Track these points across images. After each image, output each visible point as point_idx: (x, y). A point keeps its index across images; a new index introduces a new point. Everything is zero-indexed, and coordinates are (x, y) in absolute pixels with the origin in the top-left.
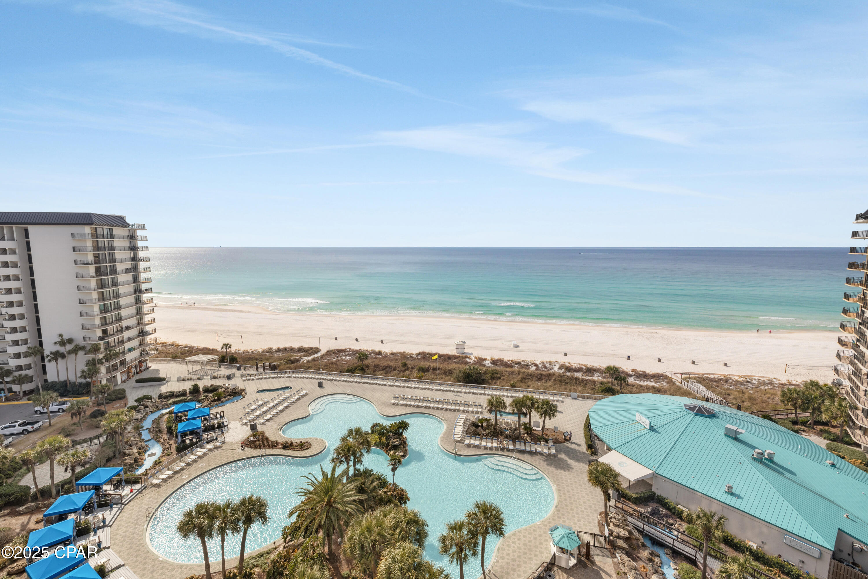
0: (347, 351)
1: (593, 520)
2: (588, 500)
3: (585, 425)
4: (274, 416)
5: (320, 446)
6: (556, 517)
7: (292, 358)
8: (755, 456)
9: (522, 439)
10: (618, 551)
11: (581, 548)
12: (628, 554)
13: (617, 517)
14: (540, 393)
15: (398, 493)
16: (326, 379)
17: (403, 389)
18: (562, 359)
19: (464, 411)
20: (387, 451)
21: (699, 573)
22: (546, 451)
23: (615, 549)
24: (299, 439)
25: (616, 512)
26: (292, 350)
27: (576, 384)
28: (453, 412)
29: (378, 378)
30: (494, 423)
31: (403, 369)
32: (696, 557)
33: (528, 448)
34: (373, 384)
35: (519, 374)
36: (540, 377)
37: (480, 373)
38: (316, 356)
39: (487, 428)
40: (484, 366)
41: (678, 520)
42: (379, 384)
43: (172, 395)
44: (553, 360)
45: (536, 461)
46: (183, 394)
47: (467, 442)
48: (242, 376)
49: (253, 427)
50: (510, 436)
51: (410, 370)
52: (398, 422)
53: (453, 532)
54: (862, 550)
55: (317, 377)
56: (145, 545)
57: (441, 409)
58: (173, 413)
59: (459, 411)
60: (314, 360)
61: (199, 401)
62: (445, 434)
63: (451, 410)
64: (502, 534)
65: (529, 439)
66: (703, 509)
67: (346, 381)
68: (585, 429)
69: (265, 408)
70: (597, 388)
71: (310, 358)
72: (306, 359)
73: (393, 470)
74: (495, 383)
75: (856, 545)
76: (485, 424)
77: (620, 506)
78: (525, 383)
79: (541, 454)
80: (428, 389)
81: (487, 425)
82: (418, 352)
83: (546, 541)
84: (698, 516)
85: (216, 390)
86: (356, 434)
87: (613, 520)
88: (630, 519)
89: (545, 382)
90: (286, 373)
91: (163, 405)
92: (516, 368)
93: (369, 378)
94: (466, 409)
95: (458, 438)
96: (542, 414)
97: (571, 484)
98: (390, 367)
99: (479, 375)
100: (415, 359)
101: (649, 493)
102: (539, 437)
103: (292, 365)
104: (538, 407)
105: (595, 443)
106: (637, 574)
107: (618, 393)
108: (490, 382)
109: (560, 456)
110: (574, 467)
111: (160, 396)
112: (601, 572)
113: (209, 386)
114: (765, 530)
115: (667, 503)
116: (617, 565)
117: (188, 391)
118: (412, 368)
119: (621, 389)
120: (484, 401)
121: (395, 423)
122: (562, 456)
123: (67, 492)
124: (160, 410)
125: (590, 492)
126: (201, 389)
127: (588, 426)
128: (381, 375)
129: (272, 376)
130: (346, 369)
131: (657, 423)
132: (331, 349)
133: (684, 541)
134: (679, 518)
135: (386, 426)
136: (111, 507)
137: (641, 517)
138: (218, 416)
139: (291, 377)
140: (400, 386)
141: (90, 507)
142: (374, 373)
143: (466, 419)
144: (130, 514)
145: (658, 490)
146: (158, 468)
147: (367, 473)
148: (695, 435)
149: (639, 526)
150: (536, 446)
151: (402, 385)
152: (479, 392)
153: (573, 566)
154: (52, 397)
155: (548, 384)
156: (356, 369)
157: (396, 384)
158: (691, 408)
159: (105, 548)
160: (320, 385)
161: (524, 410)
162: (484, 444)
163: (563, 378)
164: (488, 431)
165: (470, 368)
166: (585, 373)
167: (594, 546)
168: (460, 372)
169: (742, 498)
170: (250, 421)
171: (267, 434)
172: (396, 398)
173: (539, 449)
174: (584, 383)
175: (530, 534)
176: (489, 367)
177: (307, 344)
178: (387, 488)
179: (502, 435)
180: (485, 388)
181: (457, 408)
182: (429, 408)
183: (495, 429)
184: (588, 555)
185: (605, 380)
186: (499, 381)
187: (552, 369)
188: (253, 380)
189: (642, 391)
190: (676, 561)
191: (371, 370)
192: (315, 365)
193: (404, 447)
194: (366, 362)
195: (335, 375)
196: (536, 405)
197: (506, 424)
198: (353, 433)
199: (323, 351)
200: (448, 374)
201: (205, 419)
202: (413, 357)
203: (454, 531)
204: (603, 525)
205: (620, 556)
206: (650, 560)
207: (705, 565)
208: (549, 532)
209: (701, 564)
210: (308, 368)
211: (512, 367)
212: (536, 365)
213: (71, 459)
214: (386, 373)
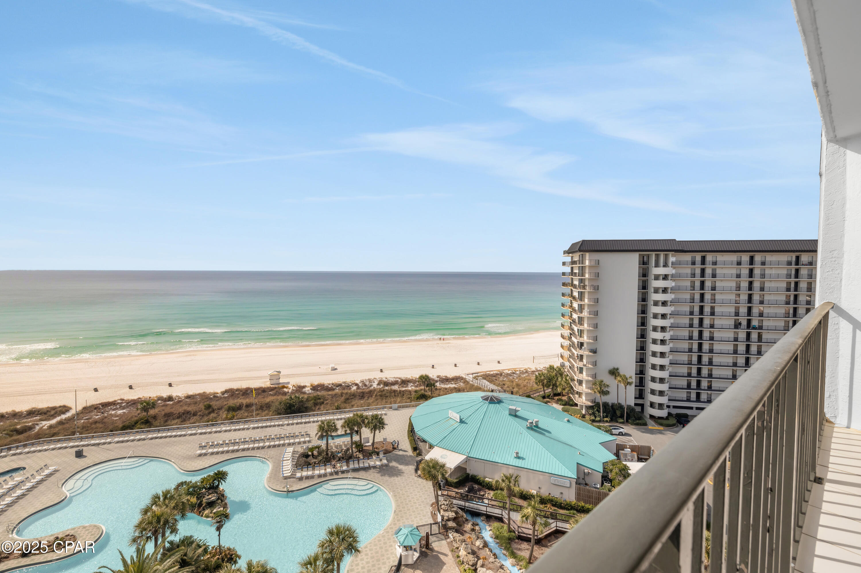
0: (118, 403)
1: (427, 512)
2: (421, 497)
3: (408, 431)
5: (92, 535)
6: (396, 522)
7: (18, 427)
8: (528, 426)
9: (355, 458)
10: (449, 531)
11: (421, 540)
12: (457, 531)
13: (445, 503)
15: (225, 555)
16: (88, 445)
17: (210, 435)
18: (379, 376)
19: (289, 444)
20: (200, 512)
21: (506, 527)
22: (378, 463)
23: (447, 531)
24: (52, 535)
25: (444, 499)
26: (15, 415)
27: (395, 396)
28: (277, 448)
29: (174, 429)
30: (325, 448)
31: (207, 412)
32: (502, 515)
33: (361, 465)
34: (166, 437)
35: (342, 396)
36: (362, 395)
37: (302, 401)
38: (63, 417)
39: (318, 456)
40: (304, 393)
41: (487, 490)
42: (175, 436)
44: (372, 378)
45: (370, 475)
47: (298, 475)
50: (343, 458)
51: (216, 412)
52: (212, 474)
53: (307, 568)
54: (589, 472)
55: (71, 444)
57: (263, 448)
59: (284, 445)
60: (61, 423)
62: (271, 474)
63: (274, 446)
64: (357, 551)
65: (361, 456)
66: (505, 474)
67: (122, 442)
68: (408, 434)
70: (413, 396)
71: (54, 421)
72: (46, 424)
73: (218, 529)
74: (318, 409)
75: (586, 471)
76: (315, 453)
77: (446, 493)
78: (349, 403)
79: (375, 467)
80: (243, 429)
81: (318, 452)
82: (224, 390)
83: (391, 546)
84: (503, 481)
86: (165, 498)
87: (443, 506)
88: (455, 502)
89: (367, 400)
90: (9, 449)
92: (337, 391)
93: (159, 431)
94: (292, 441)
95: (287, 474)
96: (372, 429)
97: (405, 487)
98: (188, 412)
99: (302, 404)
100: (221, 398)
101: (465, 476)
102: (370, 452)
103: (20, 437)
104: (368, 423)
105: (418, 445)
106: (466, 544)
107: (431, 397)
108: (314, 408)
109: (391, 464)
110: (404, 471)
112: (439, 555)
114: (541, 477)
115: (478, 479)
116: (450, 544)
118: (219, 409)
119: (431, 394)
120: (313, 429)
121: (209, 476)
122: (394, 464)
125: (421, 489)
127: (411, 431)
128: (176, 424)
130: (121, 426)
131: (464, 417)
132: (89, 404)
133: (493, 505)
134: (487, 489)
135: (196, 482)
137: (463, 497)
139: (20, 453)
140: (205, 433)
142: (165, 423)
143: (294, 452)
145: (472, 470)
147: (188, 542)
148: (491, 418)
149: (462, 505)
150: (369, 461)
151: (209, 430)
152: (303, 421)
153: (417, 560)
155: (371, 400)
156: (136, 423)
157: (199, 431)
158: (486, 399)
161: (356, 429)
162: (317, 472)
163: (384, 393)
164: (320, 458)
165: (291, 398)
166: (400, 385)
167: (431, 535)
168: (281, 403)
169: (525, 459)
172: (202, 447)
173: (372, 463)
174: (402, 394)
175: (375, 545)
176: (310, 394)
177: (43, 403)
178: (210, 554)
179: (334, 459)
180: (310, 416)
181: (282, 442)
182: (248, 449)
183: (327, 454)
184: (427, 545)
185: (417, 389)
186: (323, 406)
187: (371, 386)
189: (447, 393)
190: (490, 523)
191: (161, 420)
192: (65, 429)
193: (222, 501)
194: (152, 412)
195: (103, 436)
196: (366, 421)
197: (336, 447)
198: (159, 498)
199: (80, 408)
200: (265, 409)
202: (217, 397)
203: (309, 566)
204: (435, 514)
205: (452, 535)
206: (473, 530)
207: (509, 519)
208: (394, 536)
209: (506, 519)
210: (53, 436)
211: (334, 390)
212: (356, 385)
214: (184, 421)
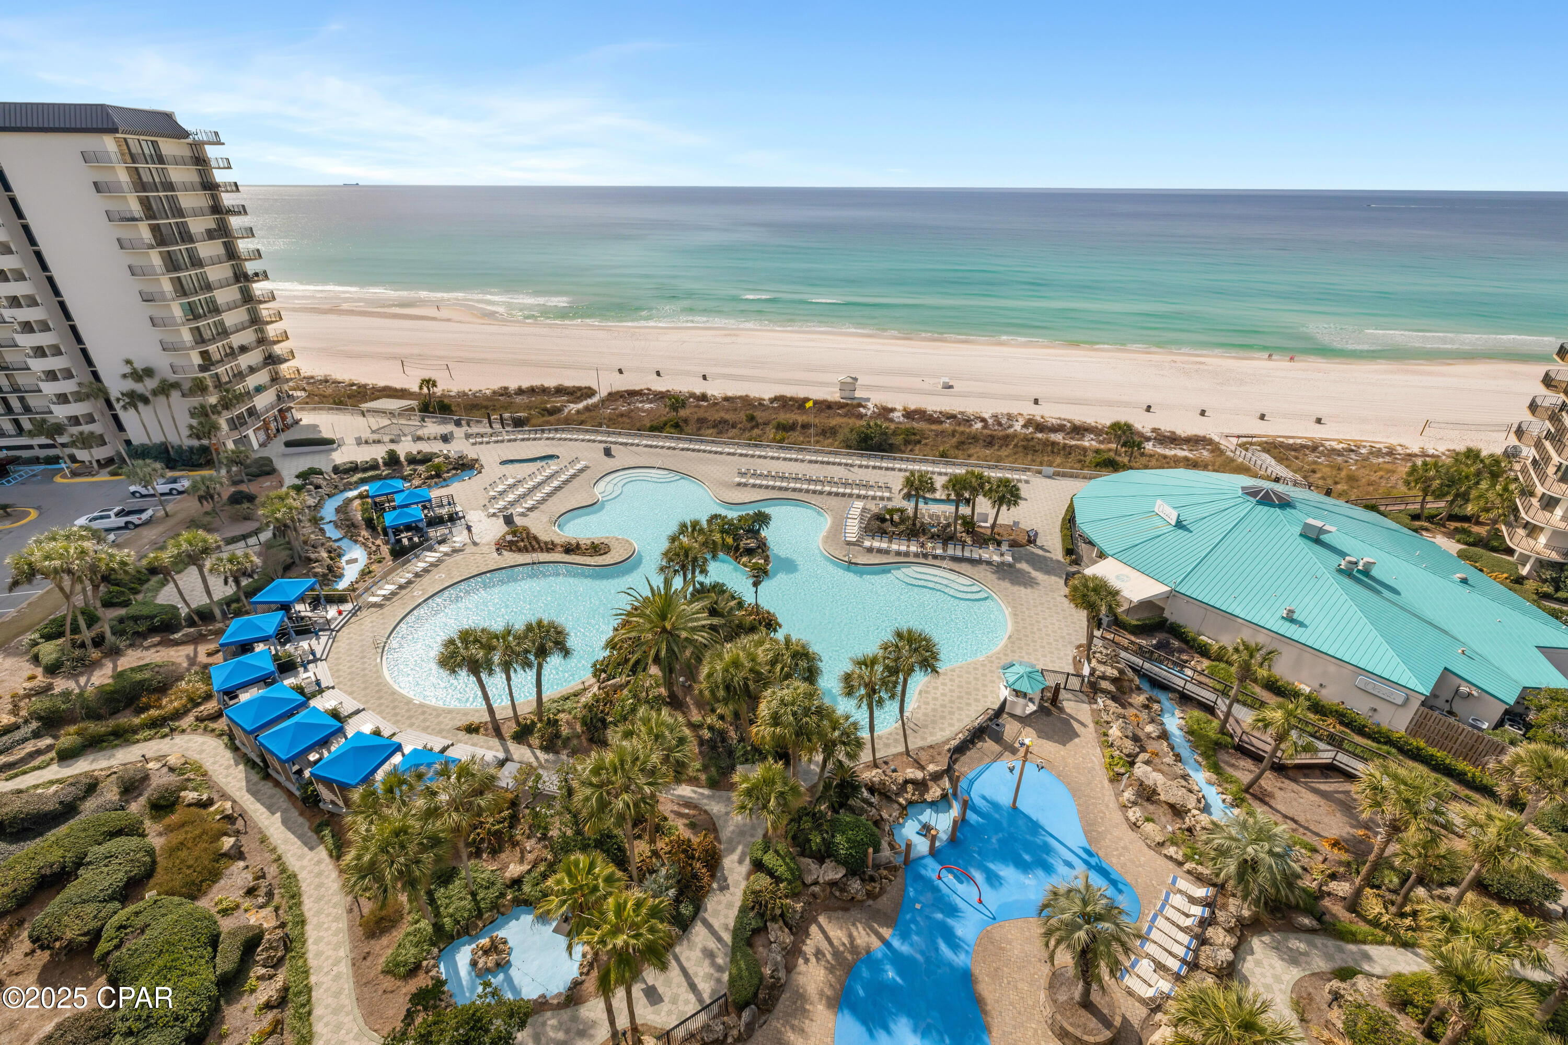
0: (645, 394)
1: (1066, 655)
2: (1061, 629)
3: (1064, 519)
4: (539, 502)
5: (625, 550)
6: (1009, 652)
7: (548, 406)
8: (1342, 567)
9: (958, 540)
10: (1100, 695)
12: (1114, 698)
13: (1104, 651)
14: (989, 467)
15: (763, 617)
16: (616, 443)
17: (752, 459)
18: (1029, 410)
19: (859, 496)
20: (737, 558)
21: (1216, 723)
22: (996, 558)
23: (1095, 693)
24: (589, 538)
25: (1103, 644)
26: (544, 390)
27: (1053, 452)
28: (840, 498)
29: (708, 442)
30: (911, 514)
31: (749, 425)
32: (1216, 703)
33: (967, 554)
34: (699, 451)
35: (953, 436)
36: (990, 441)
37: (886, 434)
38: (590, 401)
39: (900, 524)
40: (892, 420)
41: (1196, 655)
42: (710, 452)
43: (354, 468)
44: (1014, 411)
45: (980, 573)
46: (374, 466)
47: (867, 544)
48: (468, 436)
49: (509, 520)
50: (938, 536)
51: (761, 427)
52: (751, 512)
53: (861, 668)
54: (1470, 694)
55: (599, 438)
56: (386, 684)
57: (821, 493)
58: (367, 496)
59: (850, 495)
60: (587, 409)
61: (404, 478)
62: (829, 532)
63: (837, 494)
64: (935, 671)
65: (969, 541)
66: (1246, 640)
67: (651, 446)
68: (1063, 524)
69: (521, 490)
70: (1088, 459)
71: (580, 406)
72: (574, 407)
73: (756, 584)
74: (911, 451)
75: (1463, 689)
76: (896, 517)
77: (1111, 636)
78: (964, 450)
79: (989, 563)
80: (796, 460)
81: (900, 518)
82: (773, 396)
83: (993, 682)
84: (1236, 650)
85: (430, 460)
86: (694, 529)
87: (1097, 655)
88: (1123, 654)
89: (998, 450)
90: (543, 431)
91: (344, 485)
92: (947, 425)
93: (691, 441)
94: (863, 492)
95: (852, 538)
96: (995, 502)
97: (1035, 606)
98: (725, 422)
99: (885, 437)
100: (768, 407)
101: (1157, 620)
102: (986, 537)
103: (551, 418)
104: (991, 490)
105: (1077, 547)
106: (1126, 723)
107: (1125, 467)
108: (903, 448)
109: (1018, 566)
110: (1042, 582)
111: (336, 470)
112: (1071, 720)
113: (415, 452)
114: (1332, 669)
115: (1184, 633)
116: (1096, 712)
117: (380, 461)
118: (765, 424)
119: (1130, 461)
120: (897, 481)
121: (748, 515)
122: (1023, 566)
123: (238, 613)
124: (341, 491)
126: (402, 459)
127: (1070, 520)
128: (711, 435)
129: (520, 436)
130: (648, 425)
131: (1188, 517)
132: (614, 390)
133: (1201, 683)
134: (1198, 653)
135: (733, 519)
136: (317, 634)
137: (1141, 652)
138: (445, 502)
139: (553, 439)
140: (746, 455)
141: (284, 635)
142: (699, 431)
143: (864, 510)
144: (349, 644)
145: (1175, 615)
146: (369, 581)
147: (719, 589)
148: (1250, 534)
149: (1136, 663)
150: (981, 551)
151: (751, 452)
152: (884, 465)
153: (1031, 714)
154: (154, 470)
155: (1004, 452)
156: (665, 425)
157: (739, 451)
158: (1251, 493)
159: (328, 688)
160: (608, 453)
161: (967, 495)
162: (895, 547)
163: (1031, 443)
164: (902, 527)
165: (869, 425)
166: (1068, 433)
167: (1065, 689)
168: (852, 430)
169: (1306, 626)
170: (501, 510)
171: (534, 531)
173: (985, 556)
174: (1067, 451)
175: (969, 673)
176: (900, 423)
177: (571, 380)
178: (746, 610)
179: (924, 535)
180: (895, 459)
181: (848, 491)
182: (800, 490)
183: (914, 524)
184: (1055, 700)
185: (1102, 447)
186: (918, 446)
187: (1011, 426)
188: (488, 443)
189: (1167, 466)
190: (1184, 708)
191: (692, 427)
192: (592, 418)
193: (763, 551)
194: (683, 413)
195: (629, 435)
196: (987, 486)
197: (931, 516)
198: (687, 528)
199: (604, 393)
200: (828, 435)
201: (425, 507)
202: (764, 405)
203: (863, 666)
205: (1102, 701)
206: (1146, 707)
207: (1228, 714)
208: (1001, 671)
209: (1222, 712)
210: (581, 424)
211: (941, 422)
212: (983, 420)
213: (229, 566)
214: (720, 433)
